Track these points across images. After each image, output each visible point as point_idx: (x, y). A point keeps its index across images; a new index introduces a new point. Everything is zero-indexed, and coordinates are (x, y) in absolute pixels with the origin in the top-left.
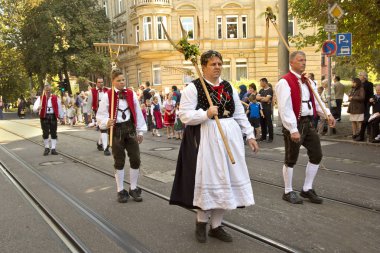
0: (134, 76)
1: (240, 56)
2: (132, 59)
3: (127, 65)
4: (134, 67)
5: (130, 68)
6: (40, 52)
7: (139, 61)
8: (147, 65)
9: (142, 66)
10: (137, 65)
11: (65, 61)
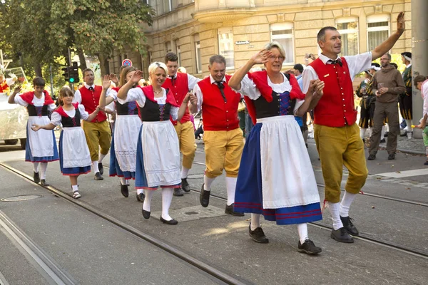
0: (189, 55)
1: (375, 12)
2: (186, 26)
3: (176, 35)
4: (189, 39)
5: (182, 41)
6: (29, 18)
7: (197, 29)
8: (210, 34)
9: (201, 36)
10: (195, 34)
11: (70, 32)
